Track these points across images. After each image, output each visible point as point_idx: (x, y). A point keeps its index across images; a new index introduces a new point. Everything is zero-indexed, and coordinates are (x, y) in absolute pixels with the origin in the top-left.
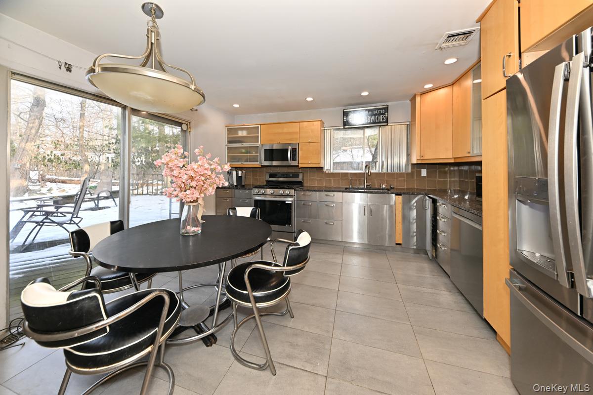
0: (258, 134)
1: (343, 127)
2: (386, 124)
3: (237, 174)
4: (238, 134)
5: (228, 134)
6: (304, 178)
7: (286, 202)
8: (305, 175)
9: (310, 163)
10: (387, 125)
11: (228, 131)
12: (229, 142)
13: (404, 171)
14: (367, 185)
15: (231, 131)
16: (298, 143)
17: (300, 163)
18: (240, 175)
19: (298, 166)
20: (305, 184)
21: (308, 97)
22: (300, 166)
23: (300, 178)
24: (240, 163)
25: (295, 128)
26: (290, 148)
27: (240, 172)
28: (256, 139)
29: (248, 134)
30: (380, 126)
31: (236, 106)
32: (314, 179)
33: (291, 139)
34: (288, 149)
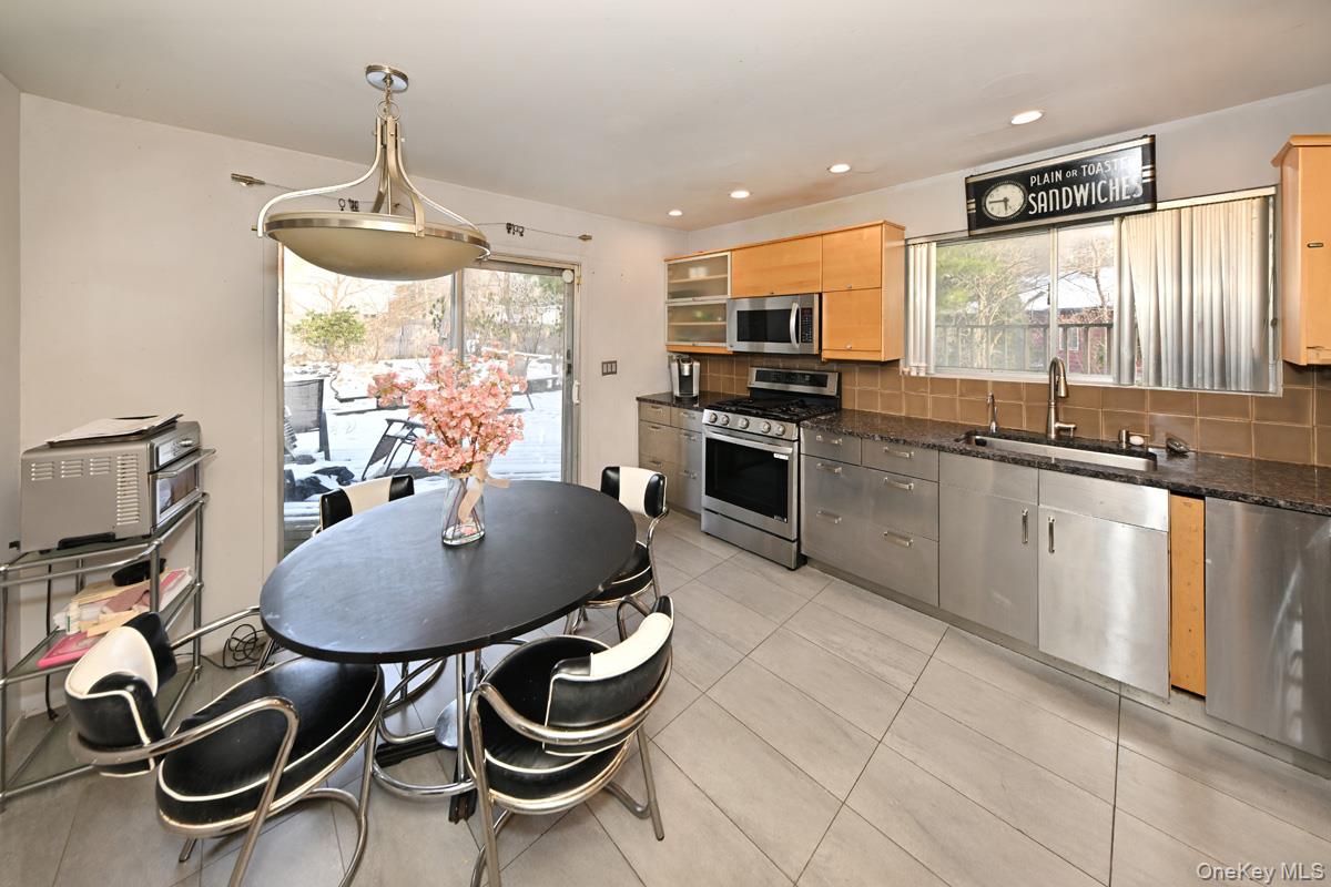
0: (727, 273)
1: (966, 234)
2: (1147, 206)
3: (680, 371)
4: (687, 277)
5: (670, 278)
6: (845, 387)
7: (776, 456)
8: (845, 379)
9: (849, 350)
10: (1154, 209)
11: (669, 269)
12: (673, 295)
13: (1245, 386)
14: (1059, 430)
15: (676, 268)
16: (820, 295)
17: (824, 347)
18: (686, 373)
19: (819, 356)
20: (846, 405)
21: (836, 163)
22: (826, 355)
23: (830, 389)
24: (691, 344)
25: (812, 251)
26: (795, 307)
27: (686, 367)
28: (721, 286)
29: (710, 274)
30: (1122, 216)
31: (676, 213)
32: (871, 391)
33: (800, 284)
34: (790, 310)
